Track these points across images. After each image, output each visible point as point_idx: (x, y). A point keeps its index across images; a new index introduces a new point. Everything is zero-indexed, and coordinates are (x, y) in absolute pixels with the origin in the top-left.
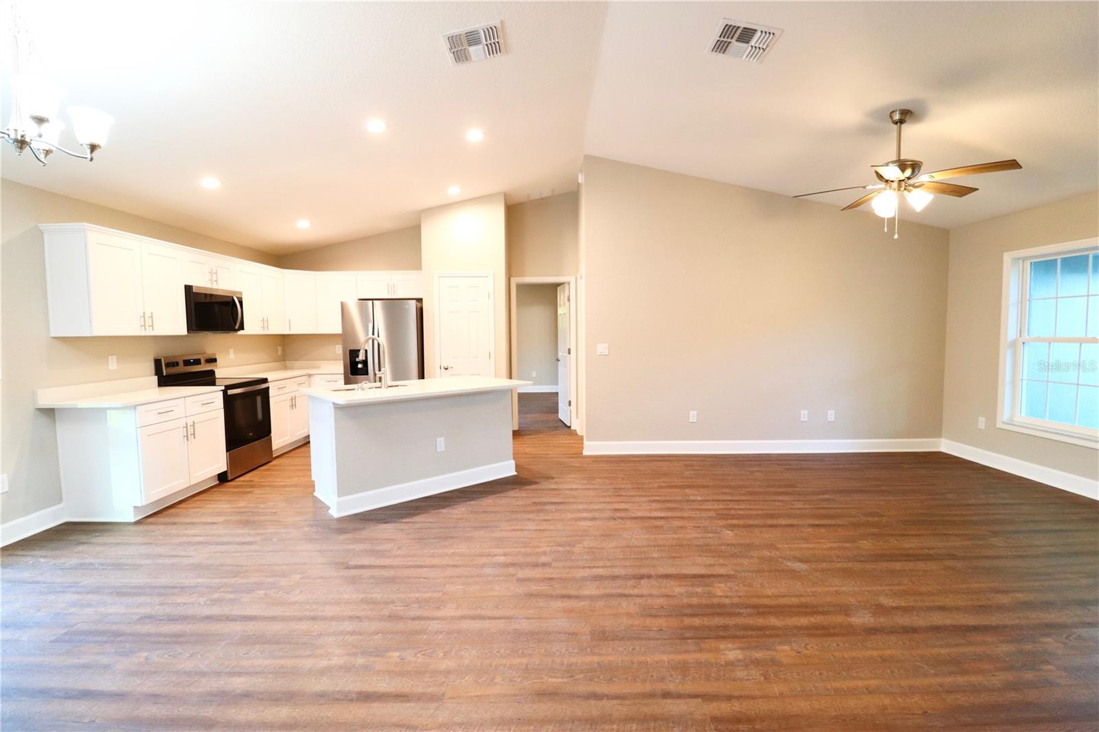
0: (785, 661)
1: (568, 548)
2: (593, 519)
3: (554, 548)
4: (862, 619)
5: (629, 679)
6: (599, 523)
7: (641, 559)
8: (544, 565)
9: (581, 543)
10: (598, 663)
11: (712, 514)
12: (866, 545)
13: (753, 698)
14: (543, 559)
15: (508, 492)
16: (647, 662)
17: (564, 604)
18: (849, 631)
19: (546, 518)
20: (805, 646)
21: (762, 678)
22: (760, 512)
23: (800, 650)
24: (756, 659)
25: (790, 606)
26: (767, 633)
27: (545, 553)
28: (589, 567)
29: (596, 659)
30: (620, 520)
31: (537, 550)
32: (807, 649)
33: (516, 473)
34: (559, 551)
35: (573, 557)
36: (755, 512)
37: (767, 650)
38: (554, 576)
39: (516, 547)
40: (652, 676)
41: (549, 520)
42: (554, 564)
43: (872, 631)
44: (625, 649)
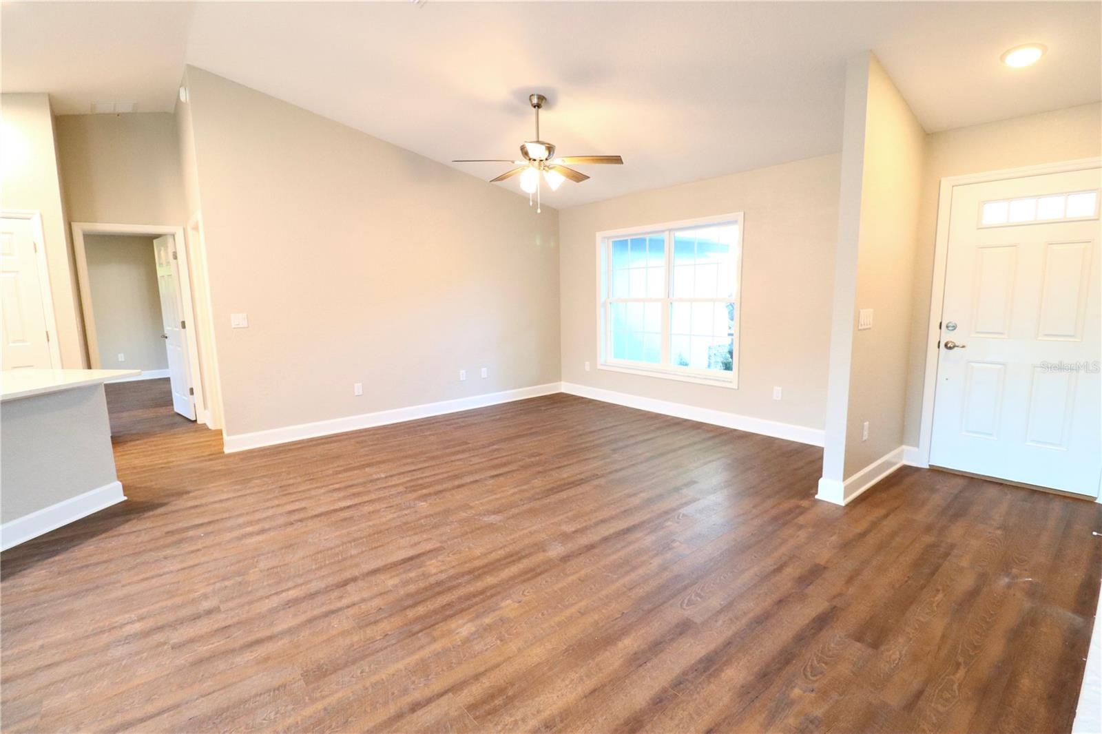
0: (512, 615)
1: (239, 579)
2: (263, 531)
3: (218, 585)
4: (557, 550)
5: (368, 709)
6: (272, 534)
7: (339, 562)
8: (209, 612)
9: (256, 567)
10: (325, 709)
11: (401, 489)
12: (538, 483)
13: (497, 666)
14: (206, 605)
15: (118, 528)
16: (383, 680)
17: (255, 655)
18: (549, 566)
19: (194, 548)
20: (523, 594)
21: (499, 641)
22: (445, 475)
23: (520, 599)
24: (487, 625)
25: (499, 560)
26: (488, 594)
27: (205, 597)
28: (277, 593)
29: (319, 706)
30: (299, 523)
31: (191, 596)
32: (525, 596)
33: (126, 498)
34: (226, 587)
35: (250, 589)
36: (440, 477)
37: (494, 611)
38: (229, 622)
39: (157, 602)
40: (393, 694)
41: (198, 550)
42: (222, 607)
43: (566, 559)
44: (352, 677)
